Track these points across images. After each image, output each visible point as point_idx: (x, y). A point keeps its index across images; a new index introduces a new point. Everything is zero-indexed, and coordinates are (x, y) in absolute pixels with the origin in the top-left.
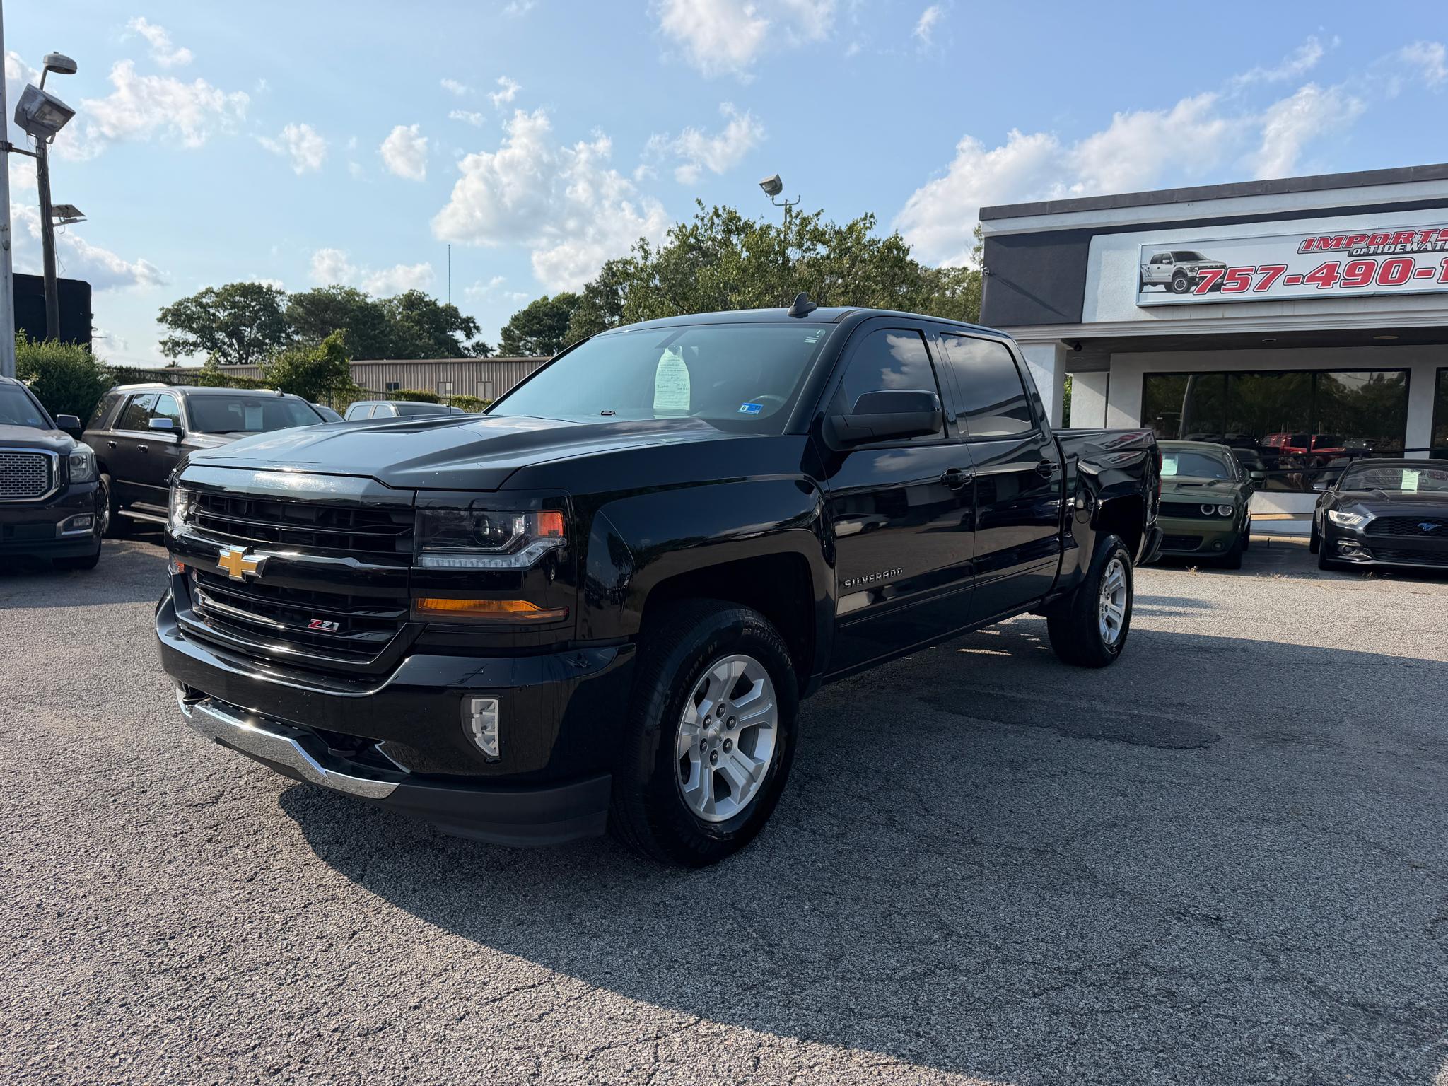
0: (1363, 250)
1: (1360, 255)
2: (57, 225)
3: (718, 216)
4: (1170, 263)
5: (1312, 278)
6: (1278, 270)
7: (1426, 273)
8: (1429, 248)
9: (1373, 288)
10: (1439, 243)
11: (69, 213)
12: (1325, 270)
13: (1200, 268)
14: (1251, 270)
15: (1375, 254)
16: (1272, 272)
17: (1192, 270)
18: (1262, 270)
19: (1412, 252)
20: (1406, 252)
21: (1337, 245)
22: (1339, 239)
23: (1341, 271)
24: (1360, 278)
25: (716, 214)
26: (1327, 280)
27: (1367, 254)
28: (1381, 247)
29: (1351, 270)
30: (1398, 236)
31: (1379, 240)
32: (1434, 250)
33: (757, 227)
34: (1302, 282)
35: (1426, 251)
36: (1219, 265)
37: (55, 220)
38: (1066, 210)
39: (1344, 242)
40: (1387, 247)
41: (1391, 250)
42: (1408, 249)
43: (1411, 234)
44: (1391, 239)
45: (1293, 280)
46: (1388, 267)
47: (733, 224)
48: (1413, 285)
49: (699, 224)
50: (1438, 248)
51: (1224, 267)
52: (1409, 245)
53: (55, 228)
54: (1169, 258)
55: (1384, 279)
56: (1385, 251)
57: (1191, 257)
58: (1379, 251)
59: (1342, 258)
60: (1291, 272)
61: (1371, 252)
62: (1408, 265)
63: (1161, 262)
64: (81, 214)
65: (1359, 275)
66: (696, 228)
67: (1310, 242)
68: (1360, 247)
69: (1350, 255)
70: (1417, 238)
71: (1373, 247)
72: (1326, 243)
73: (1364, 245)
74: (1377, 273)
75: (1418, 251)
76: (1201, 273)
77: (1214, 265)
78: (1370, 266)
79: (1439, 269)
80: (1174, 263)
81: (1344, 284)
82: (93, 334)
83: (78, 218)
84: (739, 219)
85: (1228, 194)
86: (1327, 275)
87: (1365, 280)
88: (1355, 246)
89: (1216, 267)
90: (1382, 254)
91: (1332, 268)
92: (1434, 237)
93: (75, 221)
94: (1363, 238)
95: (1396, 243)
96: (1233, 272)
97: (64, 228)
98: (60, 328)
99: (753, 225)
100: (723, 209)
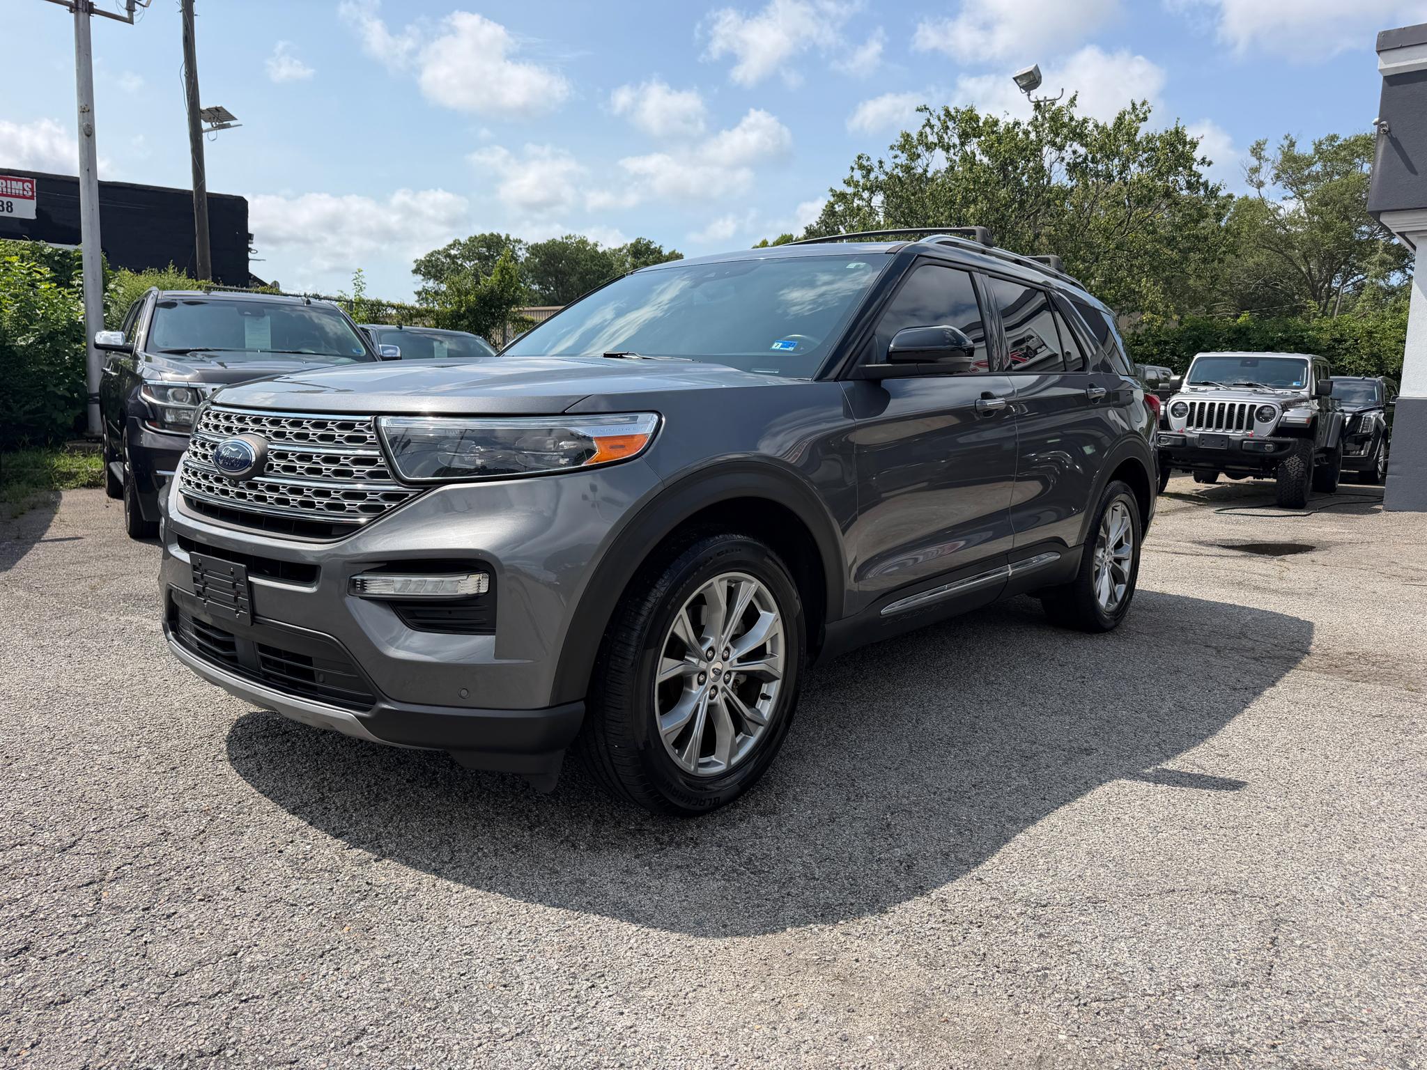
2: (208, 131)
3: (953, 119)
11: (221, 117)
33: (1002, 126)
37: (205, 125)
47: (970, 125)
53: (205, 135)
64: (233, 118)
66: (923, 136)
82: (250, 255)
83: (232, 123)
84: (977, 119)
93: (228, 126)
97: (213, 134)
98: (211, 249)
99: (996, 123)
100: (957, 111)
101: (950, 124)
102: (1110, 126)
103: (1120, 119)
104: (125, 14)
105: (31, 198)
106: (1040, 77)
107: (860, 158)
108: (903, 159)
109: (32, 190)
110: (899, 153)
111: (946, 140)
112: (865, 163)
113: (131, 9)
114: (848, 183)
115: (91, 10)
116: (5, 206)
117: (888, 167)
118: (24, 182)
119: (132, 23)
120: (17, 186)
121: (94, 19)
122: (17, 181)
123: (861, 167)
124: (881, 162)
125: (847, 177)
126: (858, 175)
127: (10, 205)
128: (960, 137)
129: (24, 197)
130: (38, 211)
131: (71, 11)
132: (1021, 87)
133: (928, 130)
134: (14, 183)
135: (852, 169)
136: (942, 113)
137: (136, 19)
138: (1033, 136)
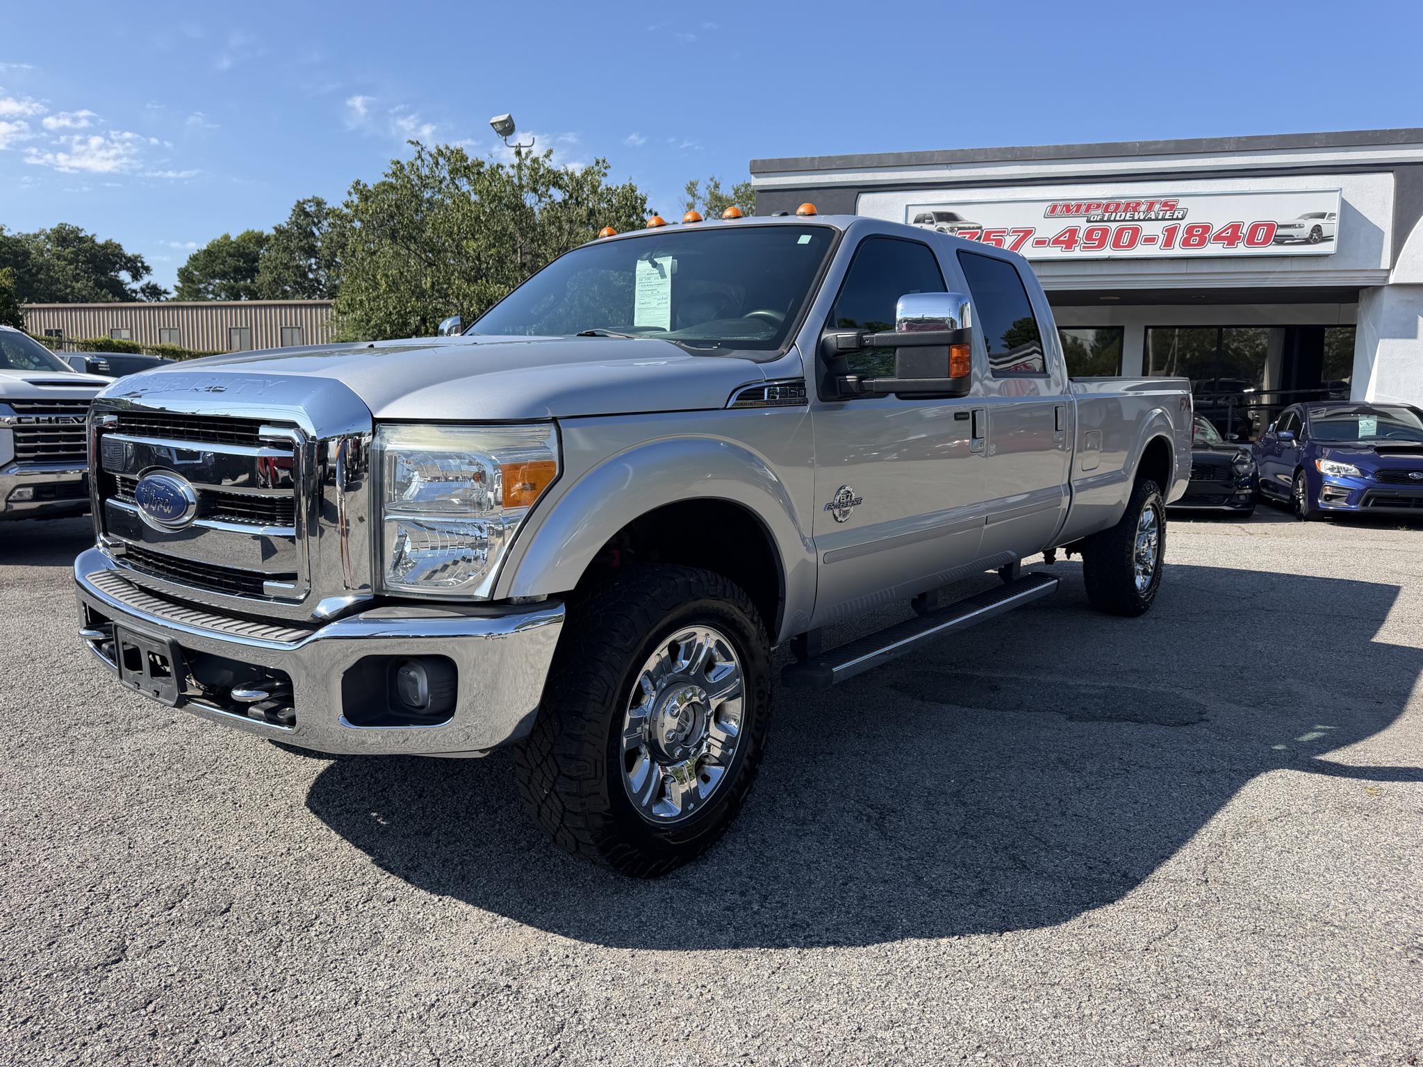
0: (1099, 217)
1: (1096, 221)
3: (443, 155)
4: (932, 223)
5: (1057, 242)
6: (1028, 233)
7: (1150, 240)
8: (1153, 217)
9: (1107, 252)
10: (1161, 213)
12: (1067, 235)
13: (959, 229)
14: (1004, 232)
15: (1109, 221)
16: (1022, 234)
17: (952, 230)
18: (1013, 232)
19: (1139, 220)
20: (1134, 220)
21: (1077, 211)
22: (1079, 207)
23: (1081, 235)
24: (1097, 242)
26: (1070, 243)
27: (1102, 221)
28: (1114, 214)
29: (1089, 234)
30: (1128, 205)
31: (1112, 208)
32: (1157, 219)
34: (1049, 244)
35: (1150, 219)
36: (975, 226)
38: (834, 167)
39: (1083, 208)
40: (1119, 214)
41: (1122, 218)
42: (1136, 218)
43: (1138, 204)
44: (1122, 207)
45: (1040, 243)
46: (1120, 232)
48: (1141, 251)
50: (1160, 217)
51: (980, 228)
52: (1136, 213)
54: (931, 219)
55: (1116, 245)
56: (1117, 218)
57: (950, 217)
58: (1112, 219)
59: (1081, 224)
60: (1038, 235)
61: (1105, 219)
62: (1136, 231)
63: (924, 222)
65: (1096, 240)
67: (1054, 208)
68: (1096, 214)
69: (1089, 221)
70: (1143, 208)
71: (1107, 214)
72: (1069, 209)
73: (1099, 211)
74: (1111, 238)
75: (1144, 220)
76: (960, 234)
77: (971, 226)
78: (1105, 232)
79: (1161, 237)
80: (935, 223)
81: (1084, 247)
84: (466, 159)
85: (982, 159)
86: (1069, 239)
87: (1101, 245)
88: (1093, 213)
89: (973, 228)
90: (1115, 221)
91: (1073, 232)
92: (1157, 207)
94: (1099, 206)
95: (1126, 210)
96: (988, 234)
99: (481, 164)
100: (447, 148)
101: (441, 161)
102: (578, 174)
103: (587, 173)
106: (514, 125)
107: (358, 183)
111: (437, 172)
126: (355, 199)
128: (451, 172)
132: (497, 132)
133: (419, 162)
135: (350, 194)
136: (434, 151)
138: (516, 181)
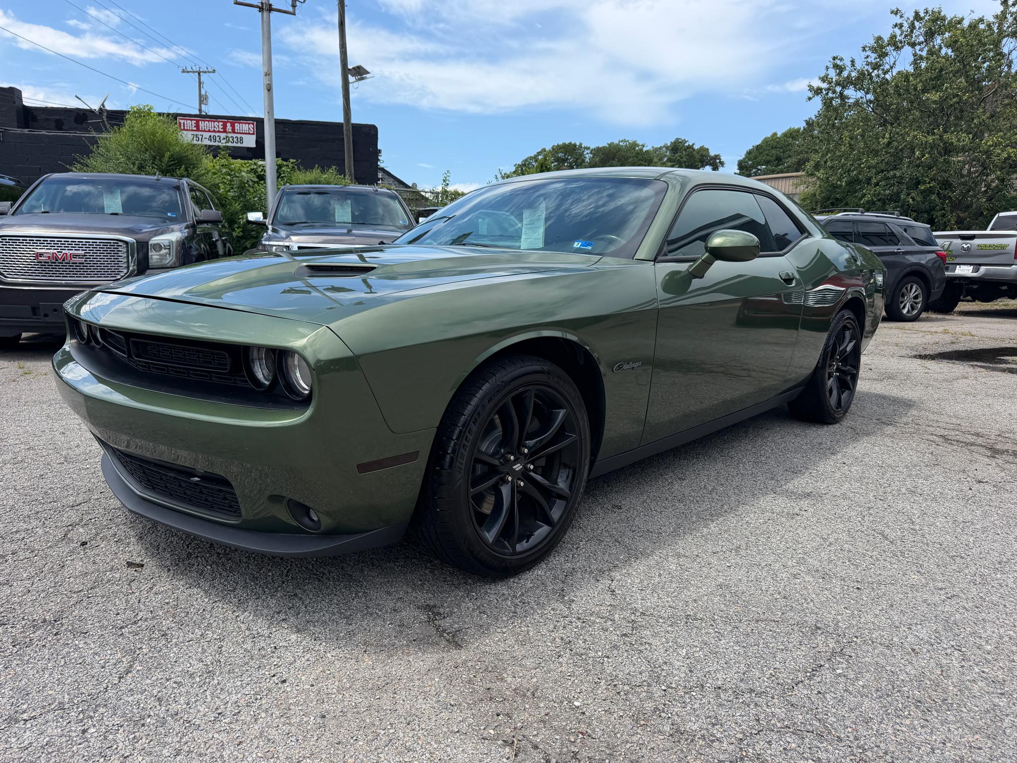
2: (353, 82)
3: (919, 19)
11: (360, 72)
25: (917, 17)
33: (966, 24)
37: (351, 79)
47: (937, 24)
49: (897, 31)
53: (350, 85)
64: (368, 73)
66: (893, 37)
83: (368, 76)
84: (943, 19)
93: (365, 78)
97: (356, 84)
98: (354, 161)
99: (960, 22)
101: (917, 24)
104: (291, 9)
105: (253, 134)
107: (834, 59)
108: (873, 58)
109: (253, 129)
110: (869, 53)
112: (838, 62)
113: (294, 6)
114: (824, 79)
115: (270, 9)
116: (239, 140)
117: (859, 66)
118: (249, 124)
119: (294, 14)
120: (245, 127)
121: (273, 14)
122: (246, 123)
123: (836, 66)
124: (853, 62)
125: (822, 75)
126: (832, 74)
127: (241, 139)
128: (926, 35)
129: (249, 134)
130: (257, 142)
131: (260, 11)
134: (244, 125)
135: (827, 68)
136: (912, 16)
137: (297, 12)
